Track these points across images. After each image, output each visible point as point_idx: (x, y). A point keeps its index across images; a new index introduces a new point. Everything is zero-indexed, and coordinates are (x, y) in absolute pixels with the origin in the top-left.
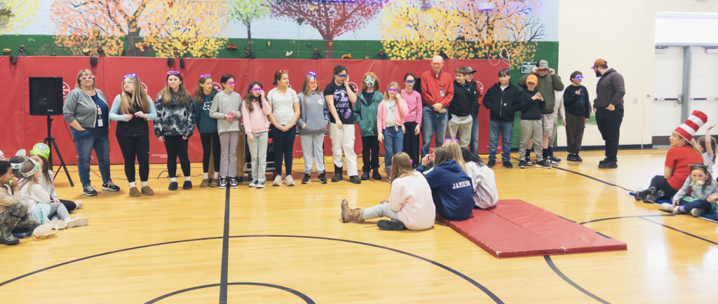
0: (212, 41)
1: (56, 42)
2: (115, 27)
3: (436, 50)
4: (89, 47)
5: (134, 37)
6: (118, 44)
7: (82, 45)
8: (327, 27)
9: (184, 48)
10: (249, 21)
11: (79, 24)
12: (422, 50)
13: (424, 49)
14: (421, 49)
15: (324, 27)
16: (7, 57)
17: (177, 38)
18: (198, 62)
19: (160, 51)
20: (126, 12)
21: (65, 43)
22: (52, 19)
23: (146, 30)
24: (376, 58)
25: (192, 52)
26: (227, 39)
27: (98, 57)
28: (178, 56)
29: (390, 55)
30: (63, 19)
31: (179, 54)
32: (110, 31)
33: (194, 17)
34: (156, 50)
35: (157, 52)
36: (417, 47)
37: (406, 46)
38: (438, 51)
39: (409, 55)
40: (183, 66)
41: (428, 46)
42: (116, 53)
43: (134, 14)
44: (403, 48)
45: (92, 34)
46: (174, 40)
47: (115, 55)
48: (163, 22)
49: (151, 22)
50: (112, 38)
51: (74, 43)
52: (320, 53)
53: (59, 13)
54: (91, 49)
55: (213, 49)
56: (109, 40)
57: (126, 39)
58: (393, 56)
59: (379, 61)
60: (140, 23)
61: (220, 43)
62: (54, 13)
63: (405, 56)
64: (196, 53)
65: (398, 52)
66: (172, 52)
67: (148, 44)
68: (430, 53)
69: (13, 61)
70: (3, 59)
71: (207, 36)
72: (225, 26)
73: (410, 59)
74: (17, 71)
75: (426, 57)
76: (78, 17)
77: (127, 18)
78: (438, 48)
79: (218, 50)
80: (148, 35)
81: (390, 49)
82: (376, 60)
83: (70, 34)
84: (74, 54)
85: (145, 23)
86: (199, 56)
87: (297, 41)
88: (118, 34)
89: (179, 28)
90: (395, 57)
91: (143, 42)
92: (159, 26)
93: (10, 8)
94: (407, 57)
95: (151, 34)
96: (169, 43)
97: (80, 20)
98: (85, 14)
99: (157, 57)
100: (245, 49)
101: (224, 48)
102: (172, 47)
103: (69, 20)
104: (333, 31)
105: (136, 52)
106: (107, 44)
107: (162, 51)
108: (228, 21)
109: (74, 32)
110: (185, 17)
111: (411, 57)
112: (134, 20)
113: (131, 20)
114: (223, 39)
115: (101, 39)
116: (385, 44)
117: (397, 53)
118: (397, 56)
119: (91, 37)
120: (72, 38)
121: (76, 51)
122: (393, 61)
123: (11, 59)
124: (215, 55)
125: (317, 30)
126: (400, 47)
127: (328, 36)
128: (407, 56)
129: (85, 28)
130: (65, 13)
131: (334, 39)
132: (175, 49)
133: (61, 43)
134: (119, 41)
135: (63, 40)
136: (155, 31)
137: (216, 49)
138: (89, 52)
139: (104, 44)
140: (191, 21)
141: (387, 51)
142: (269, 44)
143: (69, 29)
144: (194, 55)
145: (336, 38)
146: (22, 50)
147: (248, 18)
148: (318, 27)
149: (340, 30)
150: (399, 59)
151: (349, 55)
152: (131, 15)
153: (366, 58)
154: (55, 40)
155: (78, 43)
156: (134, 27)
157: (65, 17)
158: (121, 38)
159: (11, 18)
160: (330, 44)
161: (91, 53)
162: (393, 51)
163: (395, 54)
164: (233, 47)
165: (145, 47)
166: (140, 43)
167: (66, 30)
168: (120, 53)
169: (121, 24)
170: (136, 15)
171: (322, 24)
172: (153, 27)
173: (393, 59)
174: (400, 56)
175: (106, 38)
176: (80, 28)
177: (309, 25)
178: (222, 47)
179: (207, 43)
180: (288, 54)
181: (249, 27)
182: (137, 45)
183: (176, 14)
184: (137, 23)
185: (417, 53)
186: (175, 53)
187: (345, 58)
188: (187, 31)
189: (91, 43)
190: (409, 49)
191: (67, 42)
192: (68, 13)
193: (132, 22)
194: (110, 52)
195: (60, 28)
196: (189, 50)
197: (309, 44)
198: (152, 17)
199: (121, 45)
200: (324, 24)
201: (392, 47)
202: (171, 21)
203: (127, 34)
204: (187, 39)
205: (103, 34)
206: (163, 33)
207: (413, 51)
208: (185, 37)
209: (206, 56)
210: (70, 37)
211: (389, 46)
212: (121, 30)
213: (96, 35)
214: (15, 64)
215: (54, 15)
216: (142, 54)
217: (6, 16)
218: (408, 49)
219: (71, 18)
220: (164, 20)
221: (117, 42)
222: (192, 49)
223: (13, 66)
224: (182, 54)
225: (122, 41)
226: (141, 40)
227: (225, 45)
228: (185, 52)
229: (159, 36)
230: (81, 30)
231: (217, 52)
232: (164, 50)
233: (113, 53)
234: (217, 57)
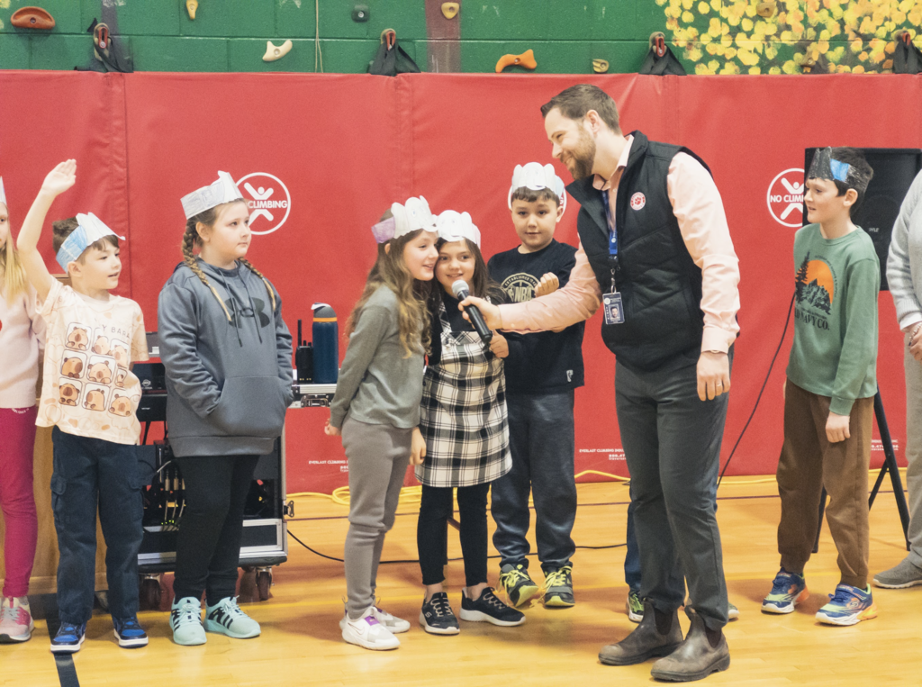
3: (882, 32)
12: (825, 35)
13: (832, 29)
14: (820, 28)
24: (637, 67)
29: (695, 55)
36: (805, 22)
37: (759, 17)
38: (887, 39)
39: (771, 54)
41: (850, 17)
44: (747, 25)
52: (406, 47)
58: (706, 58)
59: (652, 83)
63: (754, 60)
65: (726, 42)
68: (857, 45)
73: (773, 71)
75: (843, 61)
78: (891, 26)
81: (692, 32)
82: (635, 78)
90: (714, 65)
94: (765, 64)
100: (91, 30)
111: (778, 62)
116: (672, 11)
117: (723, 48)
118: (722, 60)
122: (707, 80)
126: (734, 22)
128: (763, 57)
141: (682, 37)
142: (192, 8)
150: (730, 70)
151: (528, 57)
153: (599, 66)
160: (450, 8)
162: (705, 39)
163: (712, 49)
164: (40, 20)
173: (702, 71)
174: (736, 60)
180: (272, 52)
185: (802, 47)
187: (509, 68)
190: (772, 30)
197: (361, 9)
201: (702, 23)
207: (786, 38)
211: (688, 17)
218: (764, 29)
227: (5, 13)
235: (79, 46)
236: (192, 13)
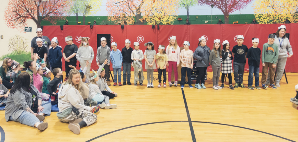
0: (171, 17)
1: (108, 19)
2: (131, 12)
3: (284, 18)
4: (121, 21)
5: (139, 16)
6: (132, 19)
7: (118, 20)
8: (226, 8)
9: (159, 20)
10: (188, 7)
11: (117, 11)
12: (276, 19)
13: (277, 18)
14: (275, 18)
15: (224, 9)
16: (89, 25)
17: (157, 16)
18: (165, 26)
19: (149, 22)
20: (135, 5)
21: (111, 19)
22: (107, 9)
23: (143, 13)
24: (251, 23)
25: (162, 22)
26: (178, 16)
27: (124, 25)
28: (156, 24)
29: (259, 21)
30: (111, 9)
31: (157, 23)
32: (129, 14)
33: (164, 7)
34: (148, 21)
35: (148, 22)
36: (273, 17)
37: (267, 17)
38: (285, 19)
39: (269, 21)
40: (159, 29)
41: (280, 17)
42: (132, 23)
43: (139, 6)
44: (266, 18)
45: (122, 15)
46: (155, 17)
47: (131, 24)
48: (151, 9)
49: (146, 10)
50: (130, 17)
51: (115, 19)
52: (222, 21)
53: (109, 7)
54: (122, 22)
55: (171, 20)
56: (129, 18)
57: (135, 17)
58: (260, 22)
59: (253, 25)
60: (141, 10)
61: (175, 18)
62: (107, 7)
63: (267, 22)
64: (164, 23)
65: (263, 20)
66: (154, 22)
67: (144, 19)
68: (280, 20)
69: (91, 27)
70: (87, 26)
71: (169, 15)
72: (177, 10)
73: (269, 23)
74: (93, 31)
75: (278, 22)
76: (117, 8)
77: (136, 8)
78: (285, 18)
79: (174, 21)
80: (145, 15)
81: (258, 19)
82: (251, 24)
83: (113, 16)
84: (115, 24)
85: (143, 10)
86: (165, 24)
87: (210, 16)
88: (132, 15)
89: (157, 12)
90: (261, 23)
91: (142, 18)
92: (149, 11)
93: (90, 5)
94: (268, 22)
95: (146, 15)
96: (153, 19)
97: (117, 10)
98: (120, 7)
99: (148, 25)
100: (186, 20)
101: (176, 20)
102: (154, 20)
103: (113, 9)
104: (229, 10)
105: (139, 23)
106: (128, 19)
107: (150, 22)
108: (179, 8)
109: (115, 15)
110: (160, 7)
111: (270, 22)
112: (139, 9)
113: (137, 9)
114: (176, 16)
115: (126, 18)
116: (256, 16)
117: (262, 20)
118: (262, 22)
119: (122, 17)
120: (114, 17)
121: (116, 23)
122: (260, 24)
123: (91, 26)
124: (173, 23)
125: (221, 10)
126: (264, 17)
127: (226, 13)
128: (268, 21)
129: (119, 13)
130: (111, 7)
131: (229, 14)
132: (156, 21)
133: (110, 19)
134: (133, 18)
135: (111, 18)
136: (147, 13)
137: (173, 21)
138: (121, 23)
139: (127, 20)
140: (162, 8)
141: (257, 19)
142: (197, 17)
143: (113, 13)
144: (163, 24)
145: (230, 14)
146: (95, 23)
147: (187, 6)
148: (221, 9)
149: (232, 10)
150: (263, 23)
151: (237, 22)
152: (138, 7)
153: (246, 23)
154: (108, 18)
155: (117, 19)
156: (139, 12)
157: (111, 8)
158: (133, 17)
159: (91, 9)
160: (227, 17)
161: (122, 23)
162: (260, 19)
163: (261, 21)
164: (181, 19)
165: (143, 21)
166: (141, 19)
167: (112, 14)
168: (133, 23)
169: (134, 11)
170: (140, 7)
171: (223, 7)
172: (147, 12)
174: (264, 22)
175: (128, 17)
176: (117, 13)
177: (217, 8)
178: (175, 19)
179: (169, 18)
180: (206, 22)
181: (188, 10)
182: (140, 20)
183: (156, 6)
184: (140, 10)
185: (273, 20)
186: (155, 23)
187: (235, 23)
188: (161, 13)
189: (122, 19)
190: (269, 18)
191: (112, 19)
192: (113, 6)
193: (138, 10)
194: (129, 23)
195: (109, 13)
196: (161, 21)
197: (216, 17)
198: (146, 7)
199: (134, 20)
200: (224, 7)
201: (260, 18)
202: (154, 9)
203: (136, 15)
204: (161, 16)
205: (126, 15)
206: (151, 14)
207: (271, 19)
208: (159, 16)
209: (169, 24)
210: (113, 17)
211: (258, 17)
212: (134, 13)
213: (124, 16)
214: (92, 28)
215: (107, 8)
216: (142, 24)
217: (89, 9)
218: (268, 18)
219: (114, 9)
220: (151, 8)
221: (132, 18)
222: (163, 21)
223: (91, 29)
224: (158, 23)
225: (134, 18)
226: (141, 17)
227: (177, 19)
228: (160, 22)
229: (149, 15)
230: (118, 14)
231: (173, 22)
232: (151, 22)
233: (131, 23)
234: (173, 24)
235: (185, 22)
236: (197, 18)
